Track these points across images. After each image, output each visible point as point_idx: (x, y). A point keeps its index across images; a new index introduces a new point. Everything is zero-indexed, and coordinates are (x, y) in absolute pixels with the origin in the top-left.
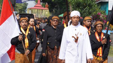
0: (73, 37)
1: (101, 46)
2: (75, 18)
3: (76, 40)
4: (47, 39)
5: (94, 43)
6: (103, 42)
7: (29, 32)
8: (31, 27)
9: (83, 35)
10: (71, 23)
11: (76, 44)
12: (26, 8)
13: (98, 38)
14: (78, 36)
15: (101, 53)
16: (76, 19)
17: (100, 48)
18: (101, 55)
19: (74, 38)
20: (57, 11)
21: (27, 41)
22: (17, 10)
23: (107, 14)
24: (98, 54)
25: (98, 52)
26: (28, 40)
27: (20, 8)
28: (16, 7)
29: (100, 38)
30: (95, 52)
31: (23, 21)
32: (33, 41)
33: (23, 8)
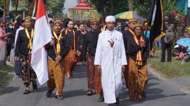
0: (109, 41)
1: (140, 49)
2: (110, 23)
3: (112, 45)
4: (87, 45)
5: (133, 46)
6: (142, 45)
7: (62, 38)
8: (70, 30)
9: (119, 40)
10: (106, 28)
11: (112, 49)
12: (62, 6)
13: (137, 41)
14: (114, 41)
15: (140, 57)
16: (111, 25)
17: (140, 52)
18: (140, 59)
19: (109, 43)
20: (109, 10)
21: (58, 46)
22: (49, 10)
23: (186, 14)
24: (137, 59)
25: (138, 57)
26: (61, 45)
27: (53, 6)
28: (48, 4)
29: (139, 42)
30: (134, 56)
31: (57, 24)
32: (66, 46)
33: (58, 6)
